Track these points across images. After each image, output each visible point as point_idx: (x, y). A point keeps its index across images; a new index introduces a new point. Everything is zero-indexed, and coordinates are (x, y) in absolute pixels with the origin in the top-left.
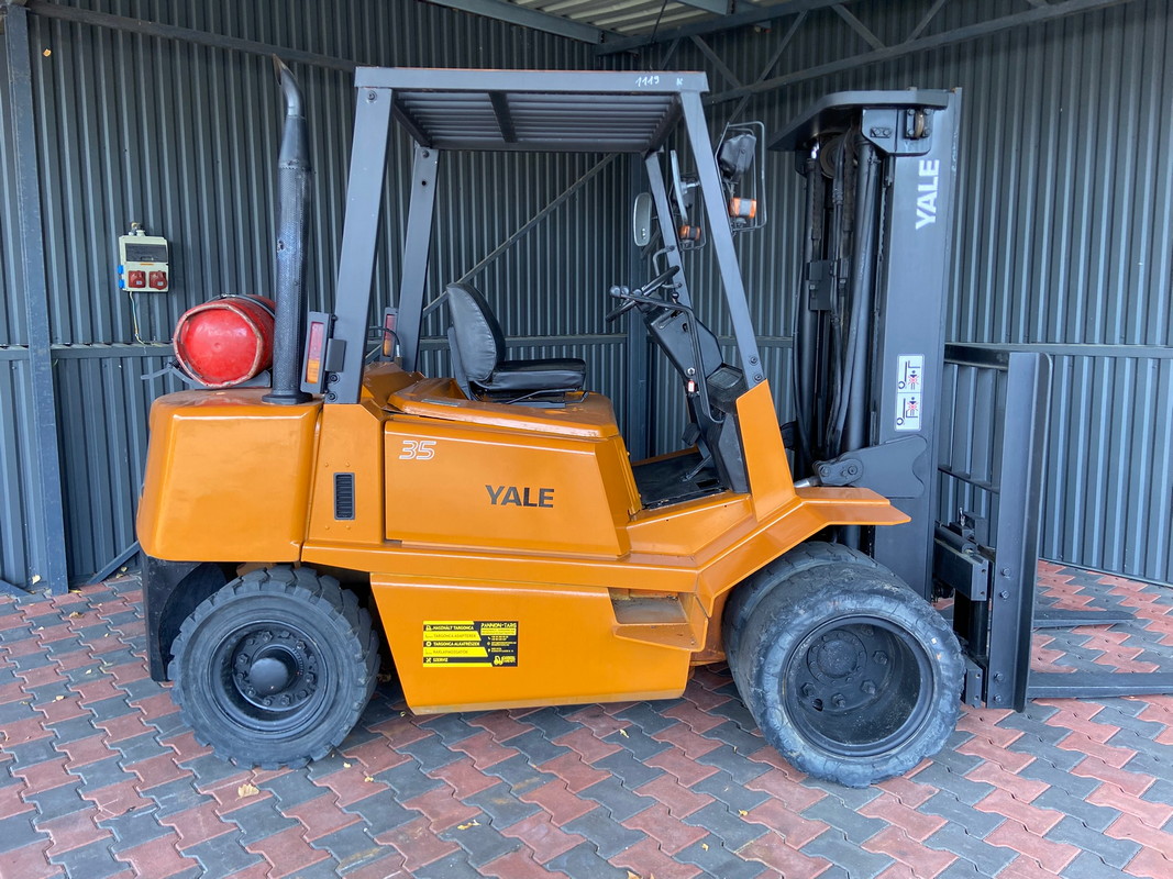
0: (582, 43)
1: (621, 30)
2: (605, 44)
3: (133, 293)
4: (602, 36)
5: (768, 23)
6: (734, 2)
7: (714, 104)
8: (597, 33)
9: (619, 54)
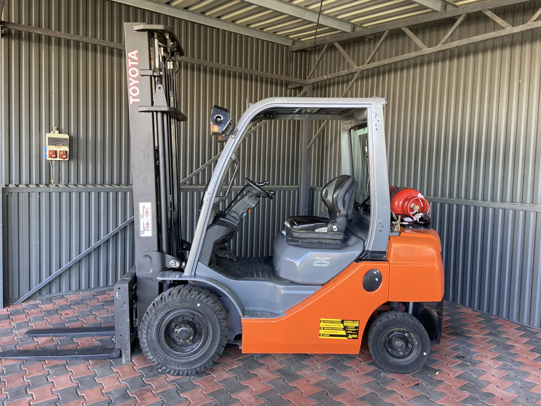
0: (282, 46)
1: (302, 40)
2: (294, 46)
3: (51, 161)
4: (293, 42)
5: (372, 36)
6: (354, 26)
7: (344, 75)
8: (291, 41)
9: (301, 51)
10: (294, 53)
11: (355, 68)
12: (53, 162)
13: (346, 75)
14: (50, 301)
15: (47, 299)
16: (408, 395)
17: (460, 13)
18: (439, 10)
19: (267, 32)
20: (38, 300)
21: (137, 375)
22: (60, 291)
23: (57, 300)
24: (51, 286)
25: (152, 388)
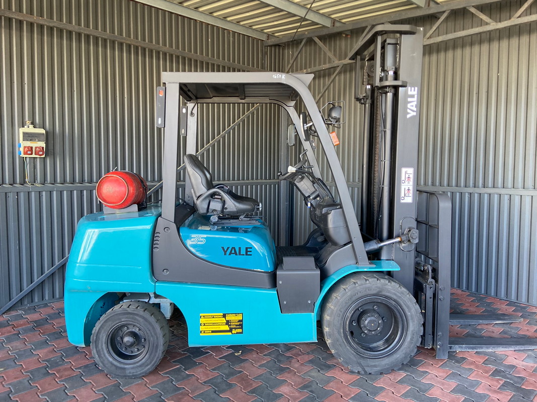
2: (269, 41)
3: (26, 157)
4: (268, 37)
5: (349, 31)
6: (334, 21)
7: (325, 69)
8: (265, 35)
9: (275, 46)
10: (269, 47)
11: (336, 62)
12: (28, 160)
13: (327, 69)
14: (33, 311)
15: (29, 309)
16: (441, 374)
17: (444, 10)
18: (423, 6)
19: (242, 26)
20: (20, 310)
21: (166, 379)
22: (43, 300)
23: (42, 309)
24: (33, 295)
25: (187, 392)
